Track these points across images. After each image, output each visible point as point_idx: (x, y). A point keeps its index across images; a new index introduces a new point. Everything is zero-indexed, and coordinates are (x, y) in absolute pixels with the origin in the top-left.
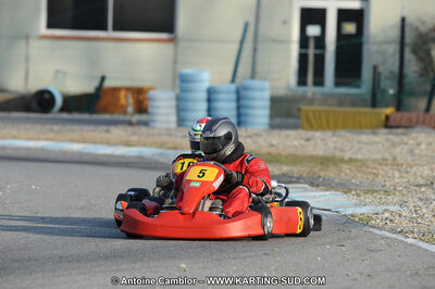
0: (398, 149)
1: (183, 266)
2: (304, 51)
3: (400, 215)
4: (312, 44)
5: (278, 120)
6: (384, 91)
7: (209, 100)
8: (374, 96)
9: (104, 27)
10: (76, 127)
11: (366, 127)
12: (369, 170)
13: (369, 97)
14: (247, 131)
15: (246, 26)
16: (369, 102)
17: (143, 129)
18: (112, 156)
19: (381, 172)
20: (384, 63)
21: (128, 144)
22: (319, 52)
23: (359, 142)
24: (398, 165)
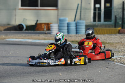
0: (122, 39)
1: (60, 74)
2: (95, 12)
3: (123, 58)
4: (97, 10)
6: (118, 23)
7: (68, 26)
8: (115, 24)
9: (37, 6)
10: (30, 35)
11: (113, 33)
12: (114, 46)
13: (114, 24)
14: (79, 35)
15: (78, 5)
16: (114, 26)
17: (49, 35)
18: (40, 43)
19: (117, 46)
20: (118, 15)
21: (45, 39)
22: (99, 12)
23: (111, 38)
24: (122, 44)
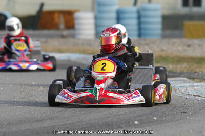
5: (168, 32)
14: (145, 40)
